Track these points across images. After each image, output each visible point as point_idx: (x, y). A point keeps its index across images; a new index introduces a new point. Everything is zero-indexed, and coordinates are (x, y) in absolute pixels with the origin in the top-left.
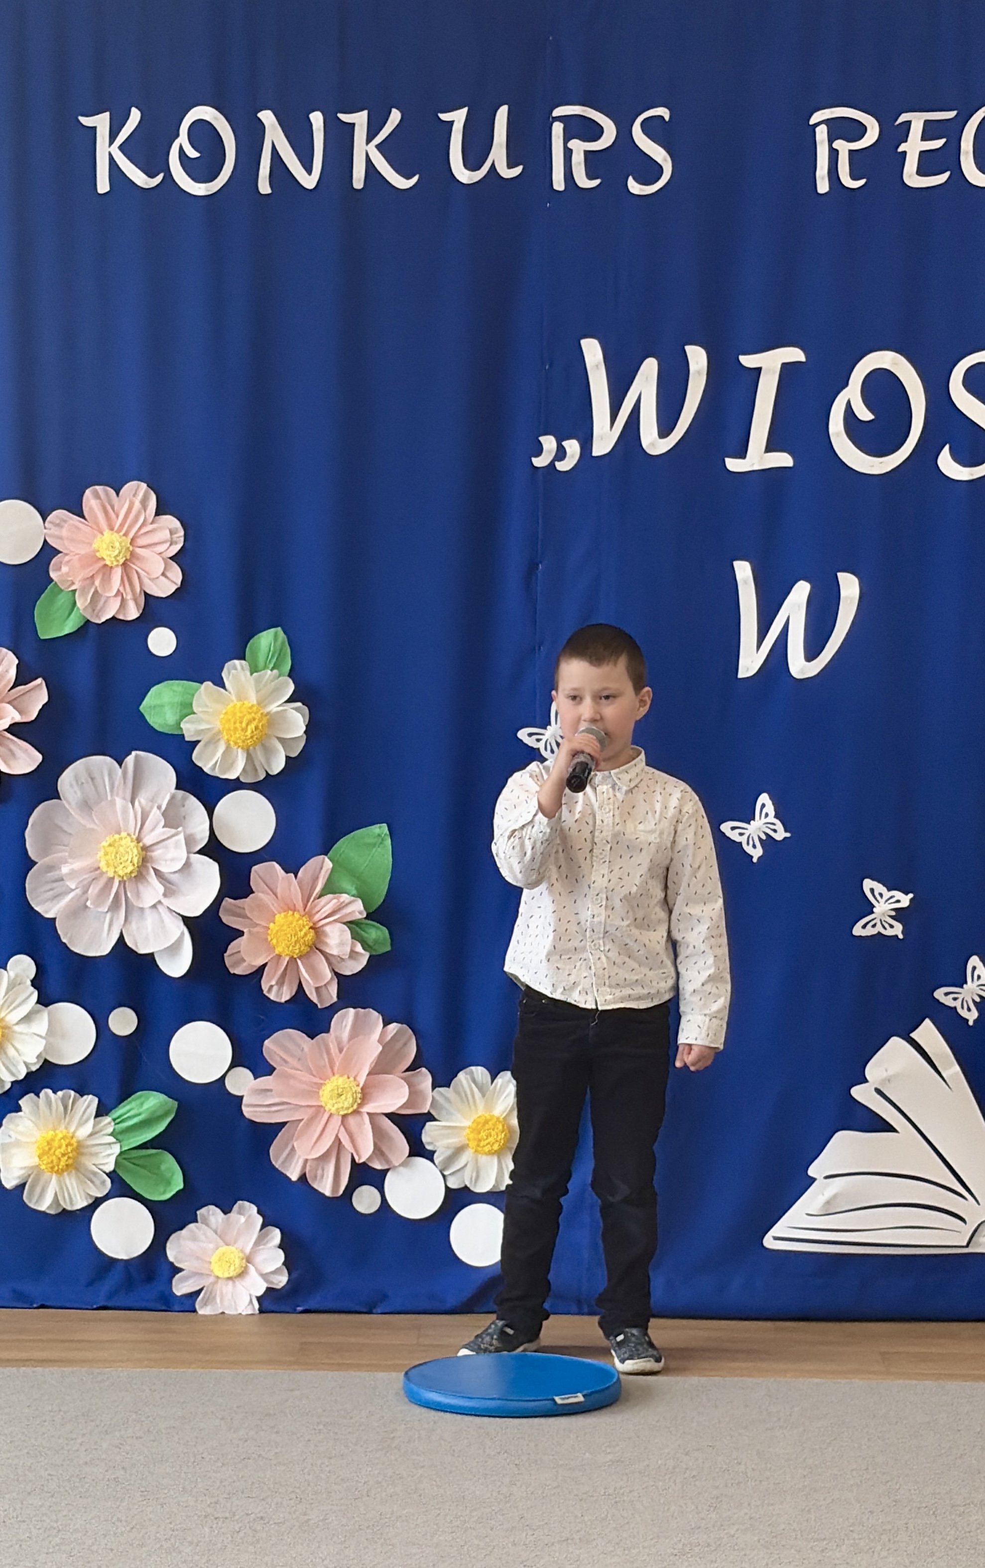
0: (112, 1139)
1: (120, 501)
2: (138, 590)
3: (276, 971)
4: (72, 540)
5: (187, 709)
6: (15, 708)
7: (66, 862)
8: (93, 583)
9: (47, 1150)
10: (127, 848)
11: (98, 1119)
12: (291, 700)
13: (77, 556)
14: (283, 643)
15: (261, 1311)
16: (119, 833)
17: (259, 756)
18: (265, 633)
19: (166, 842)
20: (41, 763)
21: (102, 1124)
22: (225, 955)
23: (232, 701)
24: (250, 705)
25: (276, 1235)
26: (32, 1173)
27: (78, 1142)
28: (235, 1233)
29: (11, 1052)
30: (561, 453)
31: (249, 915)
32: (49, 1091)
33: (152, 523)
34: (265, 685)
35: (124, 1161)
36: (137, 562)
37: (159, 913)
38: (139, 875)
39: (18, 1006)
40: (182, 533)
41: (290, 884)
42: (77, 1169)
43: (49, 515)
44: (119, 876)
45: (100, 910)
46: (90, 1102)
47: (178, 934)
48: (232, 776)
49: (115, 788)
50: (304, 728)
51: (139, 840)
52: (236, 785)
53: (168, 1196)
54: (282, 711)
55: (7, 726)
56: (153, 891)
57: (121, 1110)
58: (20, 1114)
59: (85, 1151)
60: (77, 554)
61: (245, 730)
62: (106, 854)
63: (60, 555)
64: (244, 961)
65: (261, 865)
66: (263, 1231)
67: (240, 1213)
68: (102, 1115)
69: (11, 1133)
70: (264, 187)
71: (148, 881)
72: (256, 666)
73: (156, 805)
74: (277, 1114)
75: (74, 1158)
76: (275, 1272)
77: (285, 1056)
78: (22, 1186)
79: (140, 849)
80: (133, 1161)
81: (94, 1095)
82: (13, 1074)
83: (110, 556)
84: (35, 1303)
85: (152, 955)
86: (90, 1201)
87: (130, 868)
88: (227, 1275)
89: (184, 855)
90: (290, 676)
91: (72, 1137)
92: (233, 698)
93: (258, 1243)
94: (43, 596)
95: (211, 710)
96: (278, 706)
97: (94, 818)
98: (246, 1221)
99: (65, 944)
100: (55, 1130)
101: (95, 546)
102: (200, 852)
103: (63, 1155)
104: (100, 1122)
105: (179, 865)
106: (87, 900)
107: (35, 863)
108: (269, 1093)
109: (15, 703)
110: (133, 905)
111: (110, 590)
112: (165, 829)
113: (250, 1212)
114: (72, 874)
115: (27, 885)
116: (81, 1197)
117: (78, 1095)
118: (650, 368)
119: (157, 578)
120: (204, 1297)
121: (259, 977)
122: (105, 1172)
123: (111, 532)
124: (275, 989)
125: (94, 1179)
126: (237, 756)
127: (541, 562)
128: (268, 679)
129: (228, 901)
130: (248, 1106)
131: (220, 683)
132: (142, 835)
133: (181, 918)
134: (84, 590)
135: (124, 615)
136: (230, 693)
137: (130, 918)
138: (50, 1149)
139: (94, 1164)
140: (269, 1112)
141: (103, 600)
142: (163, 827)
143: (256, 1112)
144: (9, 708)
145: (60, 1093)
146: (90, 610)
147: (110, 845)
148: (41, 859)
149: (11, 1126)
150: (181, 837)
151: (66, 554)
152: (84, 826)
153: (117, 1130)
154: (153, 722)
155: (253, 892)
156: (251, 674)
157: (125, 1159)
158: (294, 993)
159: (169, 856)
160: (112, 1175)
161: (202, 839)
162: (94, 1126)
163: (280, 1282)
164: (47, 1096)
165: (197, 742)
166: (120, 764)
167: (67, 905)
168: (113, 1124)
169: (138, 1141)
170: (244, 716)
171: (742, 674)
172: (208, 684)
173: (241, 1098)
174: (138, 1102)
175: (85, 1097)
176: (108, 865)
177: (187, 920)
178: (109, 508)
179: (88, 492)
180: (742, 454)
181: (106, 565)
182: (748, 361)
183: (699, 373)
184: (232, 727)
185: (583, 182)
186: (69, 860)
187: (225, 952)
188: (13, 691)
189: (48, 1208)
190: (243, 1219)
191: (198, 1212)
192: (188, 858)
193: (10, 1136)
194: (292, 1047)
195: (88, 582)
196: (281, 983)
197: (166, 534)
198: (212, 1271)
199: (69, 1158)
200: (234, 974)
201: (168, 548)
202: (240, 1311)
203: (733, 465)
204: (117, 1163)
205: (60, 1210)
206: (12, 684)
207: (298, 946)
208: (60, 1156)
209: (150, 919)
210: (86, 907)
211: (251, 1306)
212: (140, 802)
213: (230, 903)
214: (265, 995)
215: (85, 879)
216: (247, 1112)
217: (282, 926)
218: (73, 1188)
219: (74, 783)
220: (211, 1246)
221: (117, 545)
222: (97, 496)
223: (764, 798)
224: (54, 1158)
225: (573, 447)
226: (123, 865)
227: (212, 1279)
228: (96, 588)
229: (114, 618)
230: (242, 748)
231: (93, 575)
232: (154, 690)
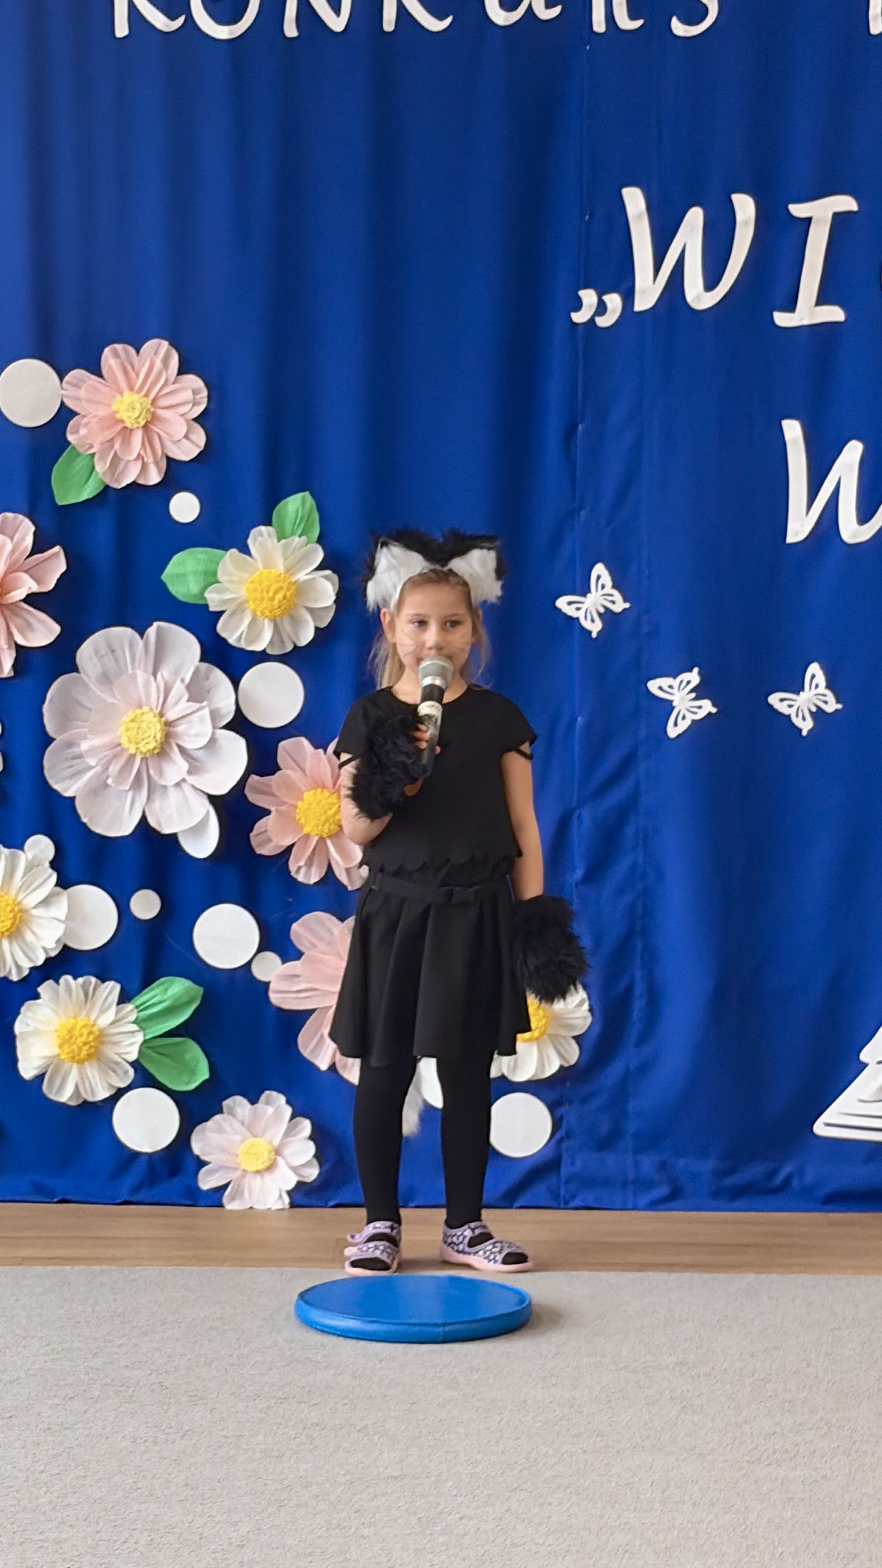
0: (135, 1027)
1: (140, 360)
2: (159, 453)
3: (304, 852)
4: (89, 401)
5: (211, 578)
6: (32, 576)
7: (85, 738)
8: (113, 446)
9: (67, 1039)
10: (150, 723)
11: (121, 1006)
12: (320, 568)
13: (95, 419)
14: (311, 510)
15: (293, 1205)
16: (141, 707)
17: (287, 626)
18: (293, 497)
19: (191, 717)
20: (58, 637)
21: (124, 1012)
22: (252, 834)
23: (258, 569)
24: (278, 573)
25: (306, 1126)
26: (52, 1063)
27: (101, 1031)
28: (263, 1123)
29: (29, 937)
30: (601, 309)
31: (277, 793)
32: (69, 978)
33: (174, 383)
34: (292, 553)
35: (149, 1051)
36: (157, 423)
37: (183, 791)
38: (162, 752)
39: (35, 889)
40: (205, 393)
41: (319, 760)
42: (99, 1059)
43: (67, 374)
44: (141, 752)
45: (122, 788)
46: (113, 989)
47: (204, 813)
48: (258, 648)
49: (136, 662)
50: (334, 598)
51: (161, 715)
52: (262, 657)
53: (192, 1086)
54: (312, 579)
55: (23, 596)
56: (176, 769)
57: (143, 998)
58: (38, 1001)
59: (105, 1039)
60: (96, 416)
61: (272, 599)
62: (128, 730)
63: (77, 417)
64: (269, 840)
65: (290, 740)
66: (293, 1121)
67: (268, 1103)
68: (124, 1002)
69: (29, 1021)
70: (291, 30)
71: (169, 757)
72: (285, 533)
73: (179, 679)
74: (306, 1000)
75: (96, 1047)
76: (303, 1166)
77: (314, 940)
78: (41, 1077)
79: (162, 723)
80: (157, 1050)
81: (117, 981)
82: (31, 960)
83: (130, 417)
84: (55, 1197)
85: (173, 837)
86: (113, 1092)
87: (153, 745)
88: (255, 1168)
89: (210, 729)
90: (320, 540)
91: (94, 1025)
92: (260, 566)
93: (288, 1133)
94: (60, 460)
95: (235, 579)
96: (307, 574)
97: (116, 693)
98: (275, 1111)
99: (84, 825)
100: (75, 1017)
101: (114, 407)
102: (228, 727)
103: (85, 1044)
104: (123, 1009)
105: (204, 741)
106: (108, 777)
107: (51, 740)
108: (296, 979)
109: (31, 571)
110: (155, 783)
111: (130, 453)
112: (190, 703)
113: (278, 1103)
114: (93, 751)
115: (45, 763)
116: (103, 1086)
117: (99, 981)
118: (695, 217)
119: (179, 441)
120: (231, 1192)
121: (286, 858)
122: (127, 1062)
123: (131, 393)
124: (303, 870)
125: (116, 1068)
126: (263, 628)
127: (581, 422)
128: (296, 546)
129: (254, 778)
130: (277, 992)
131: (245, 550)
132: (164, 711)
133: (205, 797)
134: (103, 454)
135: (146, 479)
136: (256, 560)
137: (151, 797)
138: (70, 1038)
139: (117, 1054)
140: (297, 998)
141: (122, 464)
142: (188, 701)
143: (283, 998)
144: (26, 577)
145: (80, 980)
146: (109, 475)
147: (132, 721)
148: (60, 735)
149: (30, 1014)
150: (206, 712)
151: (84, 416)
152: (104, 701)
153: (140, 1018)
154: (177, 592)
155: (279, 769)
156: (279, 541)
157: (148, 1047)
158: (323, 874)
159: (193, 731)
160: (135, 1064)
161: (228, 713)
162: (117, 1014)
163: (311, 1175)
164: (67, 982)
165: (221, 613)
166: (142, 634)
167: (87, 783)
168: (136, 1011)
169: (161, 1029)
170: (271, 585)
171: (791, 539)
172: (234, 551)
173: (267, 984)
174: (162, 988)
175: (107, 983)
176: (130, 742)
177: (214, 800)
178: (129, 368)
179: (107, 351)
180: (791, 306)
181: (125, 428)
182: (798, 210)
183: (746, 223)
184: (258, 596)
185: (626, 23)
186: (90, 736)
187: (251, 831)
188: (30, 559)
189: (69, 1099)
190: (270, 1110)
191: (225, 1103)
192: (213, 734)
193: (28, 1025)
194: (323, 932)
195: (107, 444)
196: (309, 863)
197: (189, 395)
198: (239, 1164)
199: (91, 1047)
200: (261, 855)
201: (190, 410)
202: (268, 1206)
203: (782, 319)
204: (140, 1052)
205: (80, 1101)
206: (28, 553)
207: (326, 826)
208: (81, 1045)
209: (173, 795)
210: (106, 785)
211: (280, 1201)
212: (162, 675)
213: (258, 782)
214: (292, 877)
215: (105, 756)
216: (275, 998)
217: (312, 804)
218: (94, 1077)
219: (94, 655)
220: (238, 1138)
221: (138, 406)
222: (116, 355)
223: (814, 669)
224: (75, 1046)
225: (614, 301)
226: (144, 742)
227: (238, 1173)
228: (116, 452)
229: (134, 483)
230: (270, 620)
231: (112, 439)
232: (176, 558)
